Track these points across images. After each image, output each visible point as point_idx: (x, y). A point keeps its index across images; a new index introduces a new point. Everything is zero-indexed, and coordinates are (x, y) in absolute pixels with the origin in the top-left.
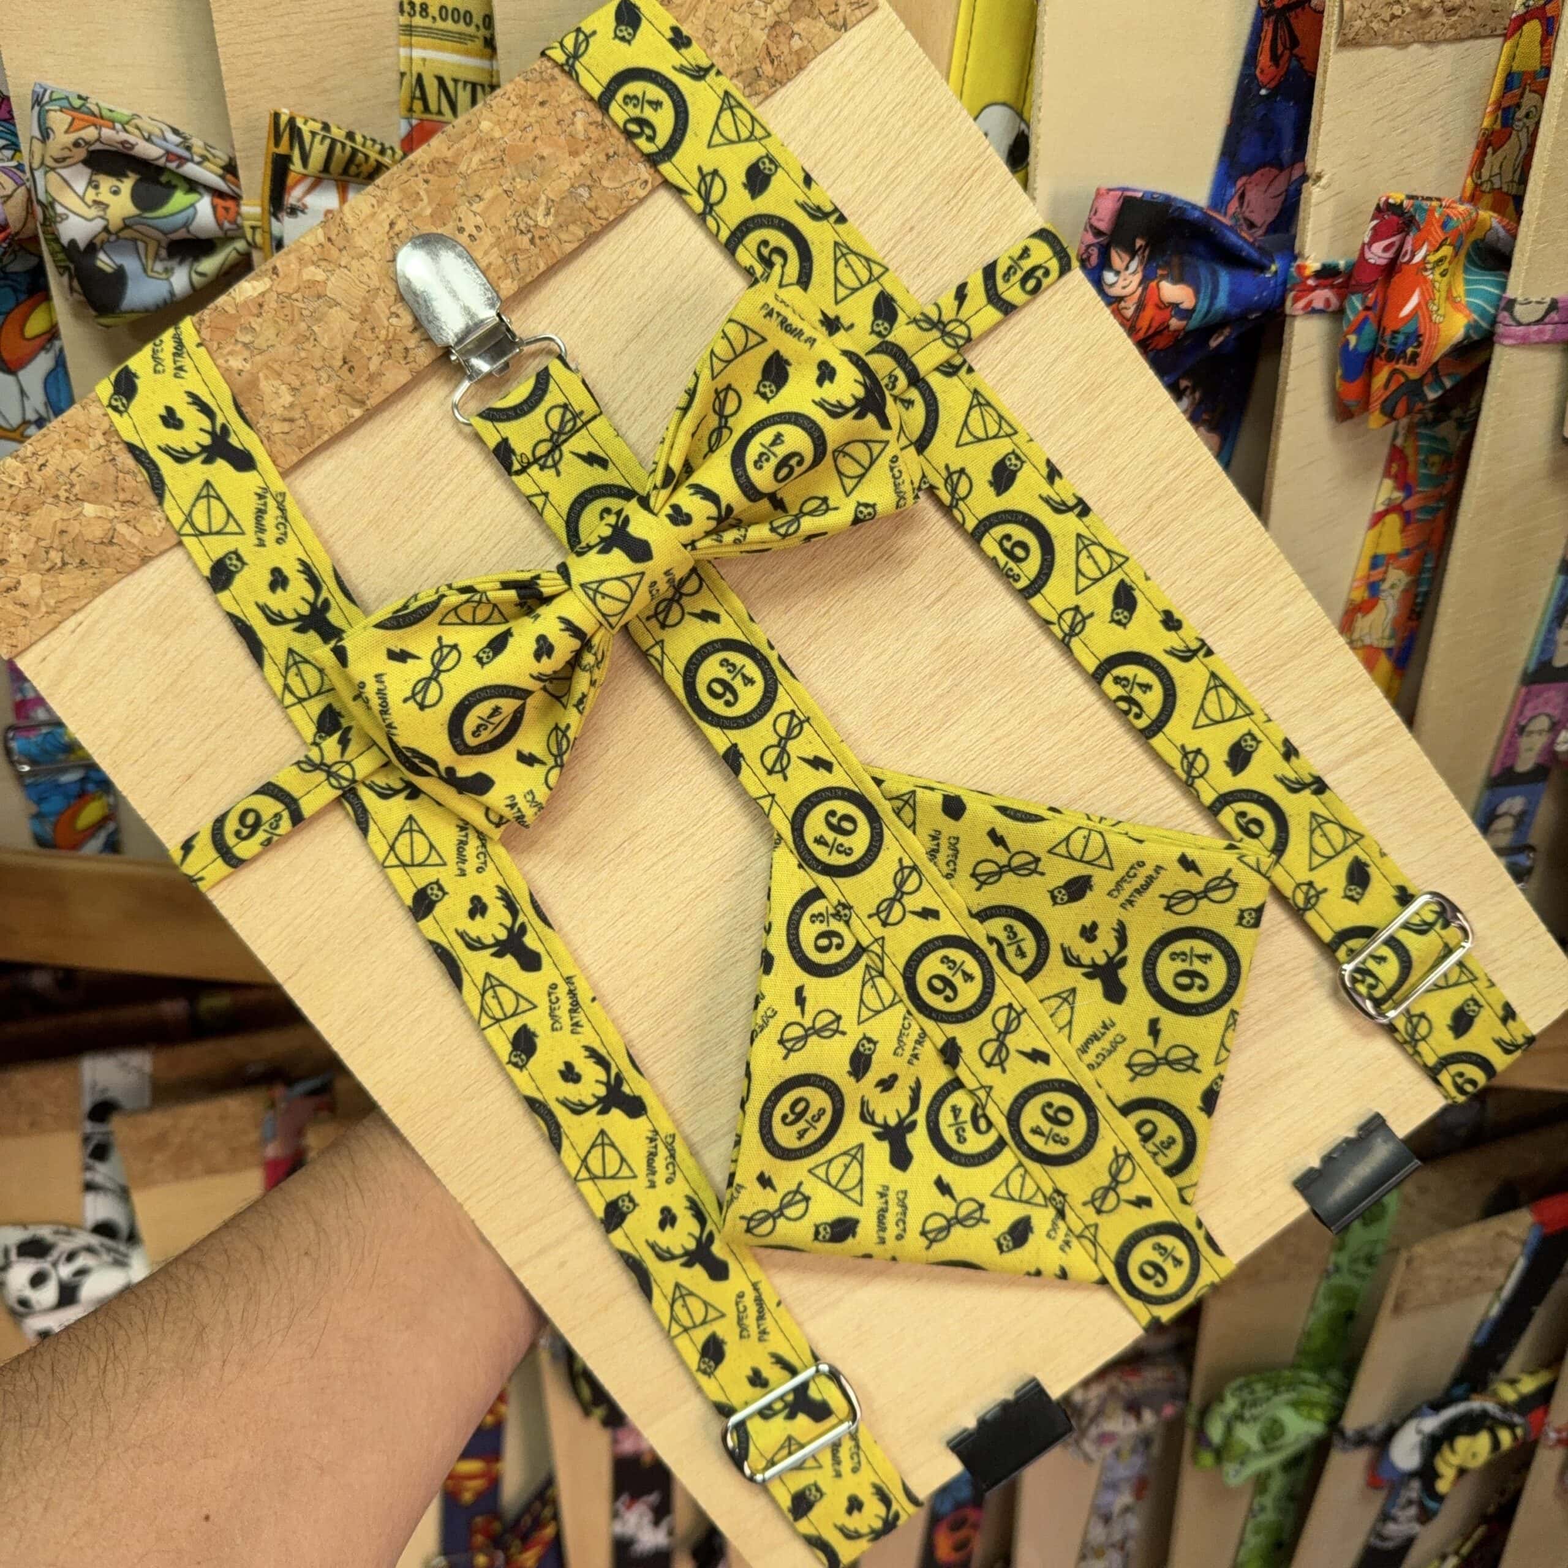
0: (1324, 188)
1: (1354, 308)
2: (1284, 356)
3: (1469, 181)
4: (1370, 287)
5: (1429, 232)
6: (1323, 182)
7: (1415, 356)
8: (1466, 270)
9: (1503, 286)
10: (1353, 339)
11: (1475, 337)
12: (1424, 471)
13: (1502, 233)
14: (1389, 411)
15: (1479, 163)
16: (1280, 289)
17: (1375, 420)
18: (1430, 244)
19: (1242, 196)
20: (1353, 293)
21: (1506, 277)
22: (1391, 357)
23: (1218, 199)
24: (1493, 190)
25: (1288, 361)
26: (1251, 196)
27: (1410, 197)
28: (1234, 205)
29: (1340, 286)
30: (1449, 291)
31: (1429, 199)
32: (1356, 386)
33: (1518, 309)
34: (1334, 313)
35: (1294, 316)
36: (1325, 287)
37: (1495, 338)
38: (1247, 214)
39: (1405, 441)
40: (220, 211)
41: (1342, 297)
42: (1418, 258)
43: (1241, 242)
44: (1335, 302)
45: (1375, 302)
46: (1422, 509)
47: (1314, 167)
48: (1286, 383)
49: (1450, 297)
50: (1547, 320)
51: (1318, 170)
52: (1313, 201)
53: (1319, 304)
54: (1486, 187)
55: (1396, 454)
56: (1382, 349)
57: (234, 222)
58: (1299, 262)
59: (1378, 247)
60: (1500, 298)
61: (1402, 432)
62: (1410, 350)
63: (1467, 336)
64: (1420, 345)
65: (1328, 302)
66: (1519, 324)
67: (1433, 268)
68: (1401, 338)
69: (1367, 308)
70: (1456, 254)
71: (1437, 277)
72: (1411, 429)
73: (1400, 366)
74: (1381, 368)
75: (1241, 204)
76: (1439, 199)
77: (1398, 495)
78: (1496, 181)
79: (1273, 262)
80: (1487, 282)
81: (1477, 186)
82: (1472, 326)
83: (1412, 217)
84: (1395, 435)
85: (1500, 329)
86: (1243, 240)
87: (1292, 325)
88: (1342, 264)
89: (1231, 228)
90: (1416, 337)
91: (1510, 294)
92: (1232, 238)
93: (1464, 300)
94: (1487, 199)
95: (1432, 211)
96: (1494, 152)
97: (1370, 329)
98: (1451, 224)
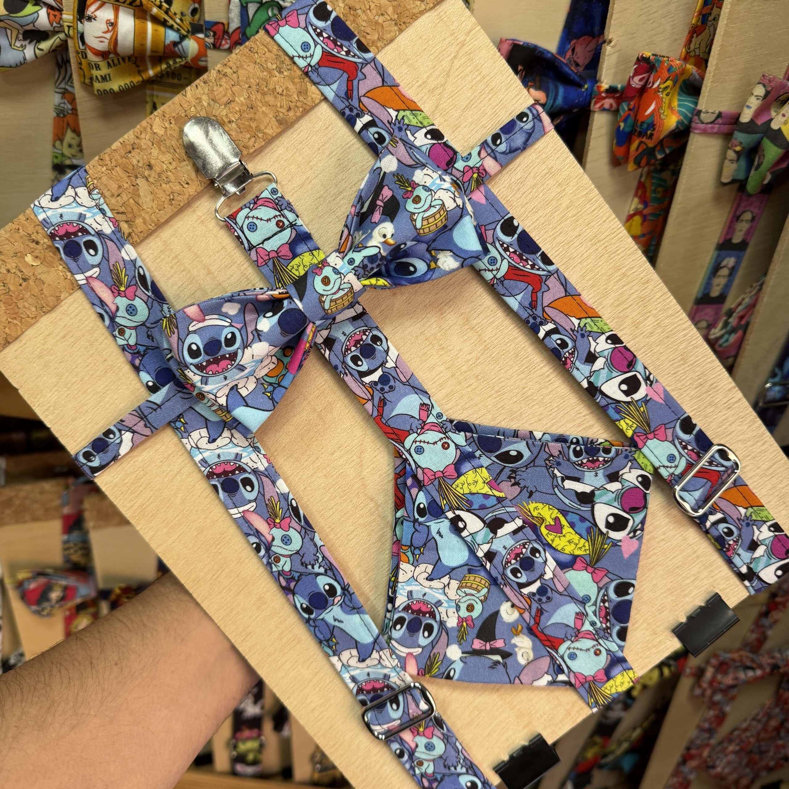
0: (612, 47)
1: (624, 109)
2: (589, 132)
3: (684, 50)
4: (632, 98)
5: (662, 73)
6: (612, 44)
7: (652, 135)
8: (679, 95)
9: (696, 104)
10: (622, 125)
11: (682, 128)
12: (653, 195)
13: (697, 77)
14: (638, 162)
15: (689, 42)
16: (588, 98)
17: (631, 167)
18: (662, 79)
19: (573, 50)
20: (623, 102)
21: (698, 99)
22: (640, 135)
23: (562, 49)
24: (695, 56)
25: (591, 134)
26: (578, 49)
27: (653, 55)
28: (569, 53)
29: (618, 98)
30: (670, 104)
31: (663, 57)
32: (623, 149)
33: (703, 115)
34: (614, 111)
35: (594, 112)
36: (610, 98)
37: (691, 130)
38: (575, 59)
39: (646, 178)
40: (52, 17)
41: (619, 104)
42: (655, 86)
43: (570, 72)
44: (614, 105)
45: (634, 107)
46: (651, 214)
47: (608, 36)
48: (589, 145)
49: (670, 107)
50: (716, 122)
51: (610, 38)
52: (607, 53)
53: (607, 106)
54: (692, 54)
55: (641, 186)
56: (636, 131)
57: (59, 23)
58: (598, 84)
59: (637, 79)
60: (694, 109)
61: (644, 175)
62: (649, 132)
63: (677, 127)
64: (654, 130)
65: (611, 105)
66: (703, 123)
67: (662, 91)
68: (645, 126)
69: (630, 110)
70: (674, 85)
71: (664, 96)
72: (649, 173)
73: (644, 139)
74: (635, 141)
75: (573, 53)
76: (668, 57)
77: (641, 206)
78: (697, 51)
79: (585, 83)
80: (689, 101)
81: (688, 53)
82: (679, 123)
83: (654, 65)
84: (641, 176)
85: (693, 125)
86: (572, 71)
87: (593, 116)
88: (619, 86)
89: (566, 65)
90: (652, 126)
91: (699, 107)
92: (567, 69)
93: (677, 109)
94: (692, 60)
95: (663, 62)
96: (697, 36)
97: (630, 121)
98: (673, 70)
